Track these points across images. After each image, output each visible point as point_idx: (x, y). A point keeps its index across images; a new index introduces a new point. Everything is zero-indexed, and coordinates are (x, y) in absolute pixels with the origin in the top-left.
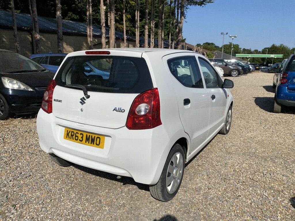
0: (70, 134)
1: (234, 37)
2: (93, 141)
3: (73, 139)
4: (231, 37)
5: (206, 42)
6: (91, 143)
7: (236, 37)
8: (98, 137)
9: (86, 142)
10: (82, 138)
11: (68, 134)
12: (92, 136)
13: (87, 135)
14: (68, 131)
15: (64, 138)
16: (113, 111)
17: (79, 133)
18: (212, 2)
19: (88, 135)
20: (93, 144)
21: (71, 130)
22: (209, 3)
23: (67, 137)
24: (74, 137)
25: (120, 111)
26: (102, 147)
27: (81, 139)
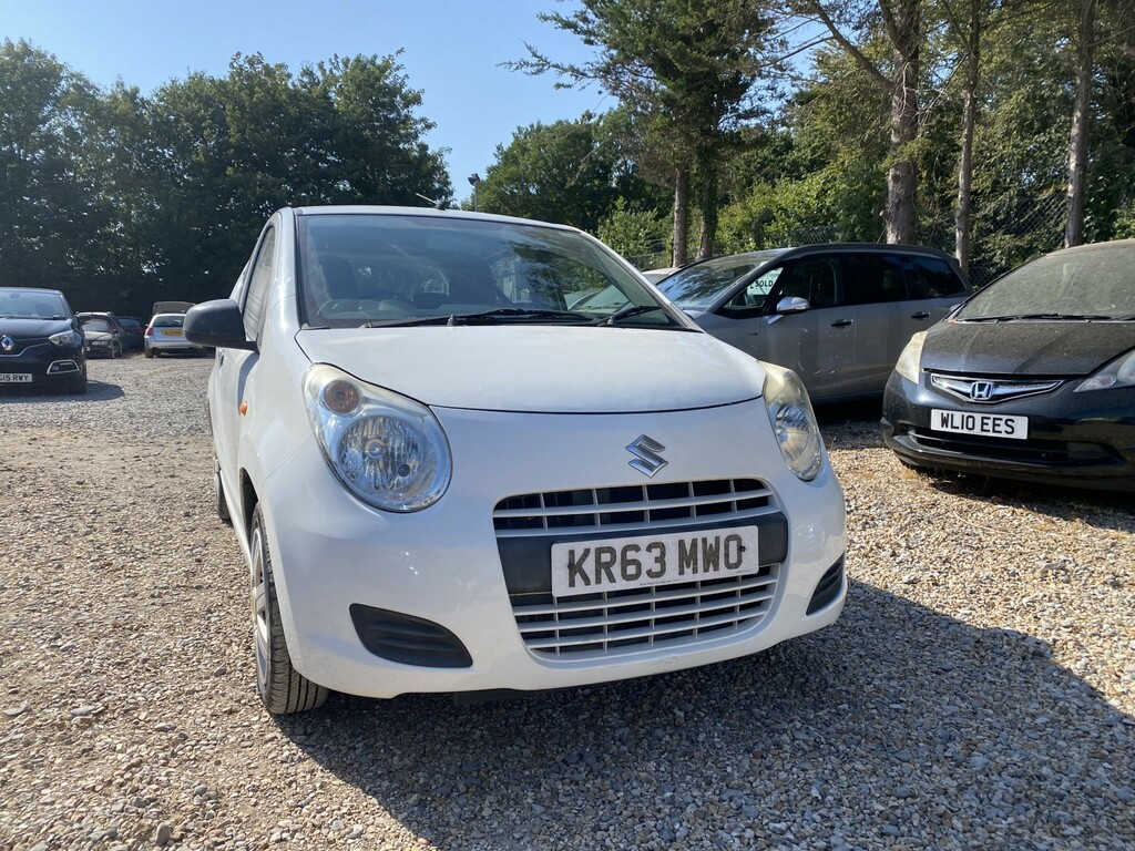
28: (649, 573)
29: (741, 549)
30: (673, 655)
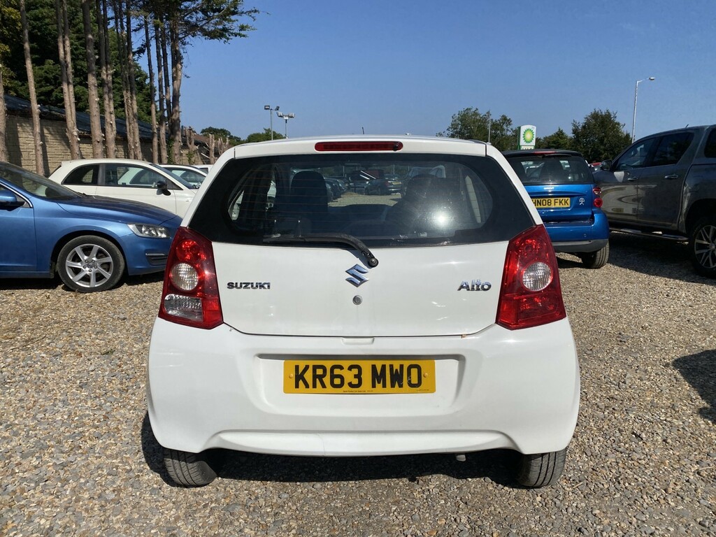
0: (308, 376)
1: (289, 117)
2: (397, 379)
3: (324, 386)
4: (281, 116)
5: (208, 127)
6: (393, 386)
7: (292, 117)
8: (410, 367)
9: (374, 386)
10: (358, 376)
11: (299, 377)
12: (391, 366)
13: (374, 367)
14: (297, 367)
15: (286, 391)
16: (460, 289)
17: (346, 367)
18: (244, 36)
19: (379, 364)
20: (401, 386)
21: (311, 363)
22: (236, 36)
23: (297, 386)
24: (327, 380)
25: (478, 289)
26: (432, 389)
27: (355, 381)
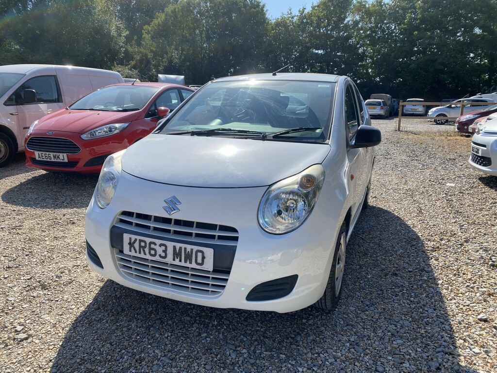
28: (160, 256)
29: (203, 258)
30: (173, 293)
